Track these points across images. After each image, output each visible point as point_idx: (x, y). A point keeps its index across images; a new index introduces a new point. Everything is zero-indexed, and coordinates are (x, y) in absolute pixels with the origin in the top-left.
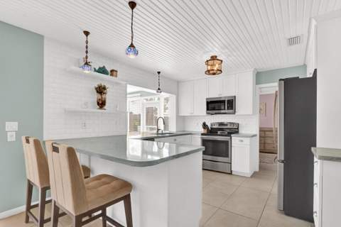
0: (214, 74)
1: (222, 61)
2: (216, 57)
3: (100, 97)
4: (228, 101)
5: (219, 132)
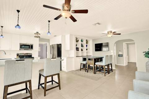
4: (31, 45)
5: (25, 57)
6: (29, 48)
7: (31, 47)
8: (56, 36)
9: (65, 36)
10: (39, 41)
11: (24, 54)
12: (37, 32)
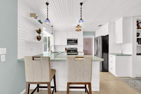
0: (79, 31)
1: (81, 27)
2: (79, 25)
3: (39, 35)
4: (76, 40)
5: (71, 51)
6: (74, 43)
7: (76, 42)
8: (101, 25)
9: (114, 23)
10: (83, 35)
11: (71, 48)
12: (78, 25)
